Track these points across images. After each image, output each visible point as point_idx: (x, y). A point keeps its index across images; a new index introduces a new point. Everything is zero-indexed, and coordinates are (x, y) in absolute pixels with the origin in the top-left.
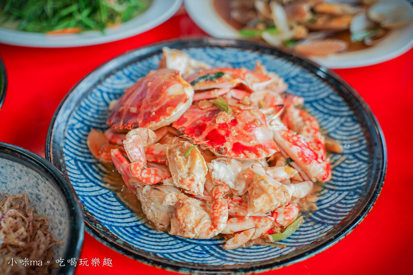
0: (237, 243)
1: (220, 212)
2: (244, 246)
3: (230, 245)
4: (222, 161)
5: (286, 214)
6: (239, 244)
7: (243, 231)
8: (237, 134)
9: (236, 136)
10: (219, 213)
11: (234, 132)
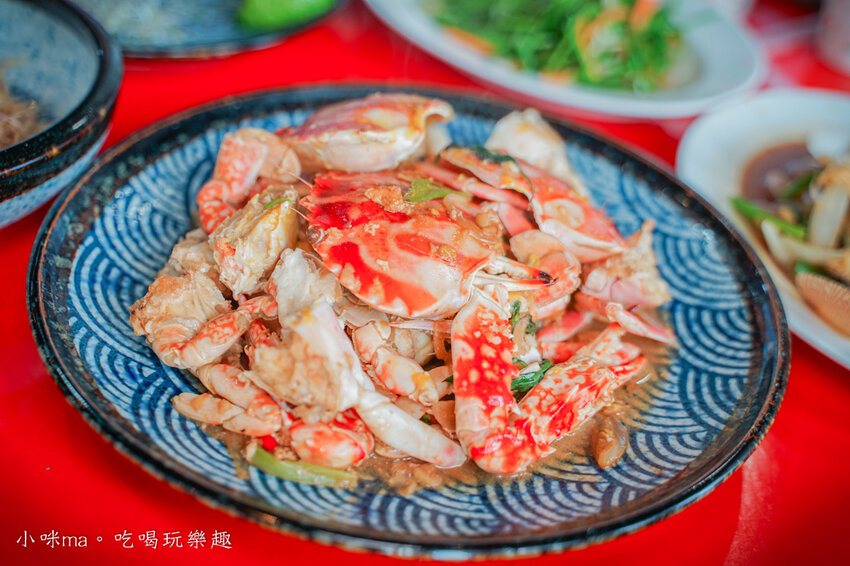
0: (195, 409)
1: (215, 331)
2: (204, 427)
3: (184, 402)
4: (311, 261)
5: (318, 437)
6: (198, 415)
7: (222, 398)
8: (373, 233)
9: (368, 235)
10: (211, 331)
11: (373, 227)
